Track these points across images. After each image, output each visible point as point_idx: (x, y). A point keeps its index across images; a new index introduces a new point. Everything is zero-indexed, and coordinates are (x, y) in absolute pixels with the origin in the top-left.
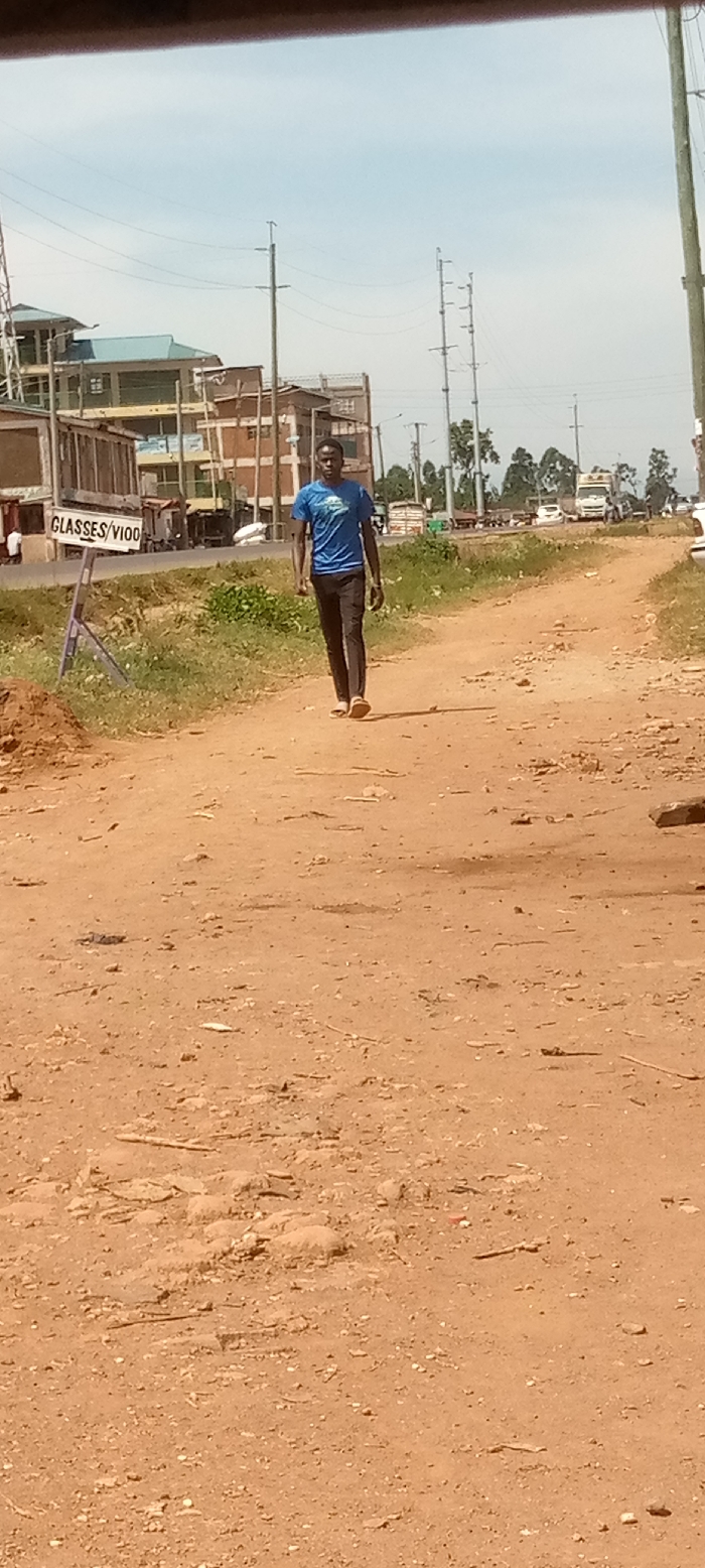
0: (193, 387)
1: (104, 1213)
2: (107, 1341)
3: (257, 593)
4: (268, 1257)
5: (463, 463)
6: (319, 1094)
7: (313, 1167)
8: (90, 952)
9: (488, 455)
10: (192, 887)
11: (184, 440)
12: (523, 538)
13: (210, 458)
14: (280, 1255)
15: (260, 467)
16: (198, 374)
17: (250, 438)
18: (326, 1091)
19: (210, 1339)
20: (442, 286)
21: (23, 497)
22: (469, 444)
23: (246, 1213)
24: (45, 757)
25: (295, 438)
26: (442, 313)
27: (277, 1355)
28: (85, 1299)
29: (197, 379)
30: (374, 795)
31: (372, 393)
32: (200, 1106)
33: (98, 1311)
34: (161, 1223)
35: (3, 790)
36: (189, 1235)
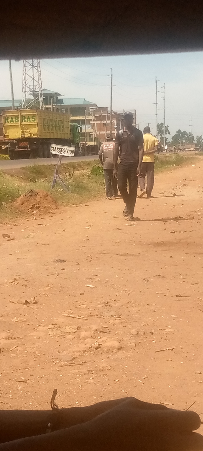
0: (89, 112)
1: (58, 335)
2: (58, 370)
4: (101, 349)
5: (160, 135)
6: (116, 305)
7: (114, 325)
8: (57, 264)
9: (167, 133)
10: (84, 247)
11: (87, 126)
12: (176, 155)
13: (93, 131)
14: (104, 349)
15: (106, 134)
16: (91, 109)
17: (104, 126)
18: (118, 304)
19: (85, 371)
20: (157, 87)
22: (162, 129)
23: (96, 337)
24: (47, 211)
25: (116, 126)
26: (156, 94)
27: (103, 376)
28: (53, 359)
29: (90, 110)
30: (133, 224)
31: (137, 115)
32: (84, 307)
33: (56, 362)
34: (73, 339)
35: (36, 219)
36: (81, 342)
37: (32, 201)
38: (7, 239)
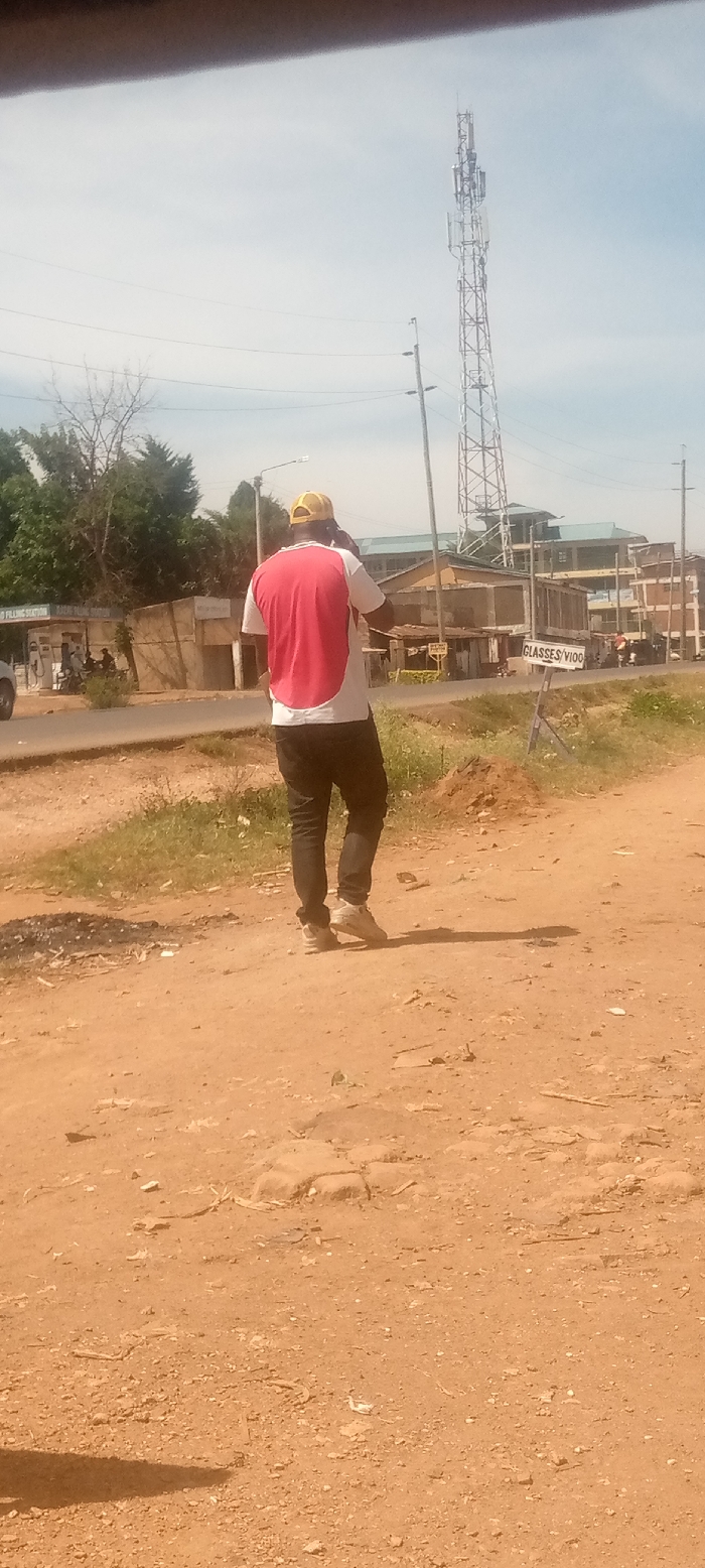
0: (628, 557)
1: (527, 1152)
2: (521, 1256)
3: (664, 696)
4: (643, 1193)
6: (688, 1066)
7: (680, 1123)
8: (532, 952)
10: (608, 906)
11: (621, 593)
13: (637, 605)
14: (653, 1192)
15: (672, 611)
16: (631, 549)
17: (665, 591)
19: (596, 1258)
21: (511, 631)
23: (629, 1158)
24: (513, 811)
25: (697, 591)
27: (645, 1273)
28: (509, 1220)
29: (630, 552)
32: (601, 1072)
33: (517, 1229)
34: (567, 1162)
35: (485, 833)
36: (586, 1172)
37: (476, 787)
38: (408, 886)
